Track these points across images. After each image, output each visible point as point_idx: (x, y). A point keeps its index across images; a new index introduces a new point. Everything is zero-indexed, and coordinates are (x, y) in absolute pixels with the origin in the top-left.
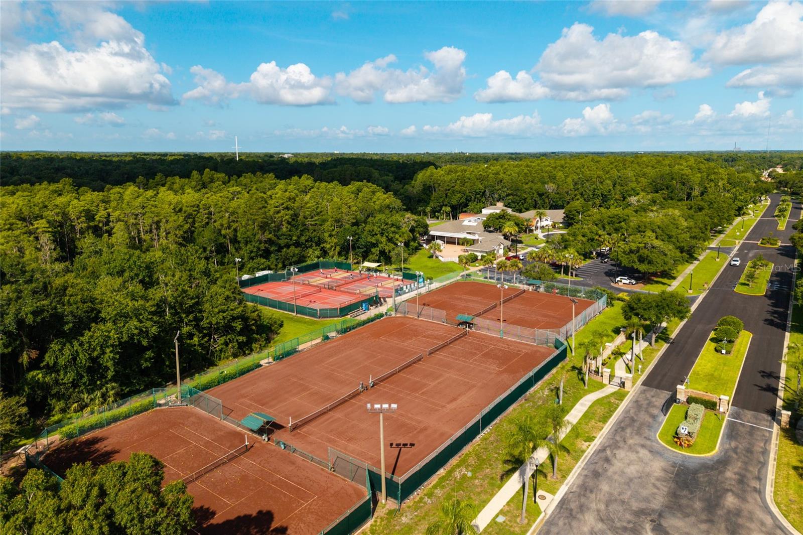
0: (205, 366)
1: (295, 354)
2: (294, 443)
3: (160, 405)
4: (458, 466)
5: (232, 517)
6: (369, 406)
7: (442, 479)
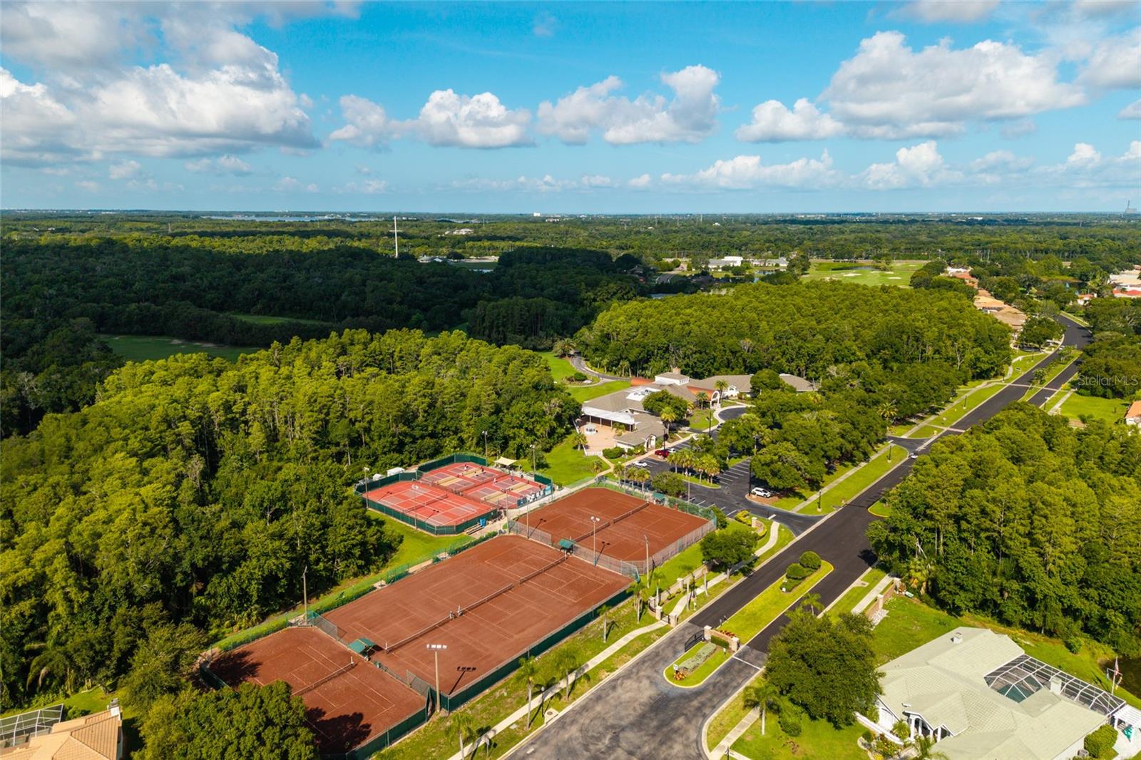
0: (328, 586)
1: (406, 577)
2: (386, 663)
3: (291, 624)
4: (501, 687)
5: (336, 716)
6: (428, 646)
7: (486, 696)
